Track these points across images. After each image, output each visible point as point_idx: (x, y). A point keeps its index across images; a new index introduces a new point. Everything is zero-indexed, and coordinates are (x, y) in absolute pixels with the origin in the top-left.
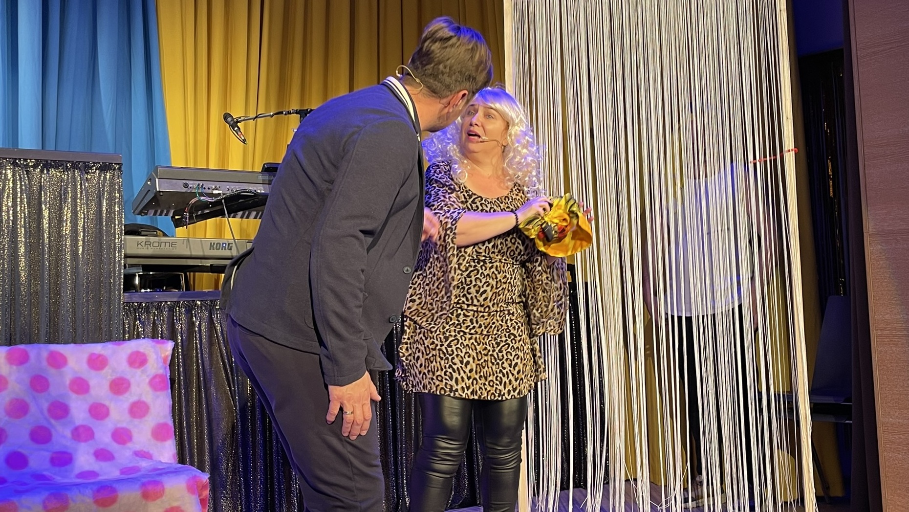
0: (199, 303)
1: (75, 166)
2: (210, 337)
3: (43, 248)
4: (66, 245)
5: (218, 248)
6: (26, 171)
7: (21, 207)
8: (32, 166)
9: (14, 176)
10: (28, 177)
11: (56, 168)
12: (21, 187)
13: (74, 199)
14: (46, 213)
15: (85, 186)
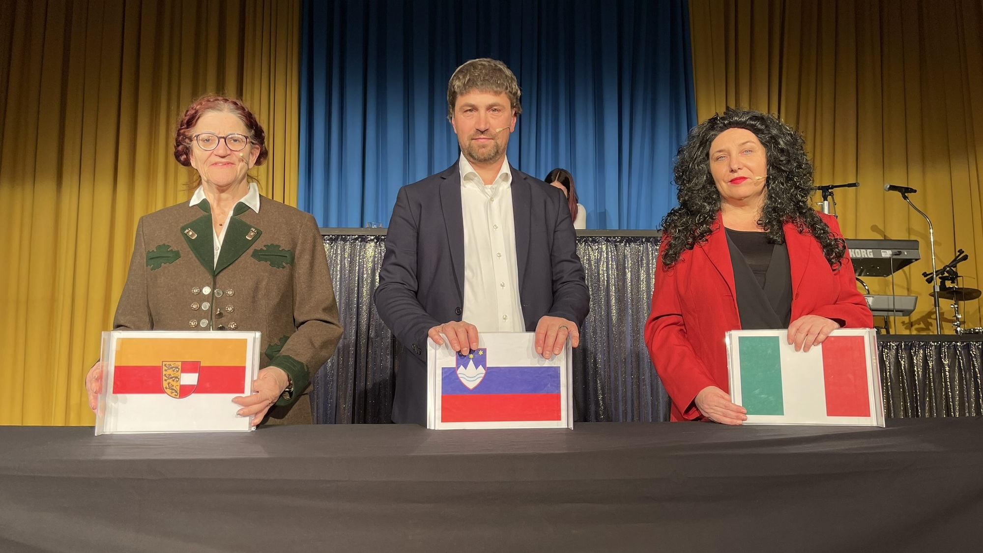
1: (648, 240)
3: (627, 300)
4: (643, 298)
6: (615, 245)
7: (612, 271)
8: (618, 242)
9: (607, 248)
10: (616, 249)
11: (635, 242)
12: (611, 257)
13: (648, 264)
14: (629, 275)
15: (655, 255)
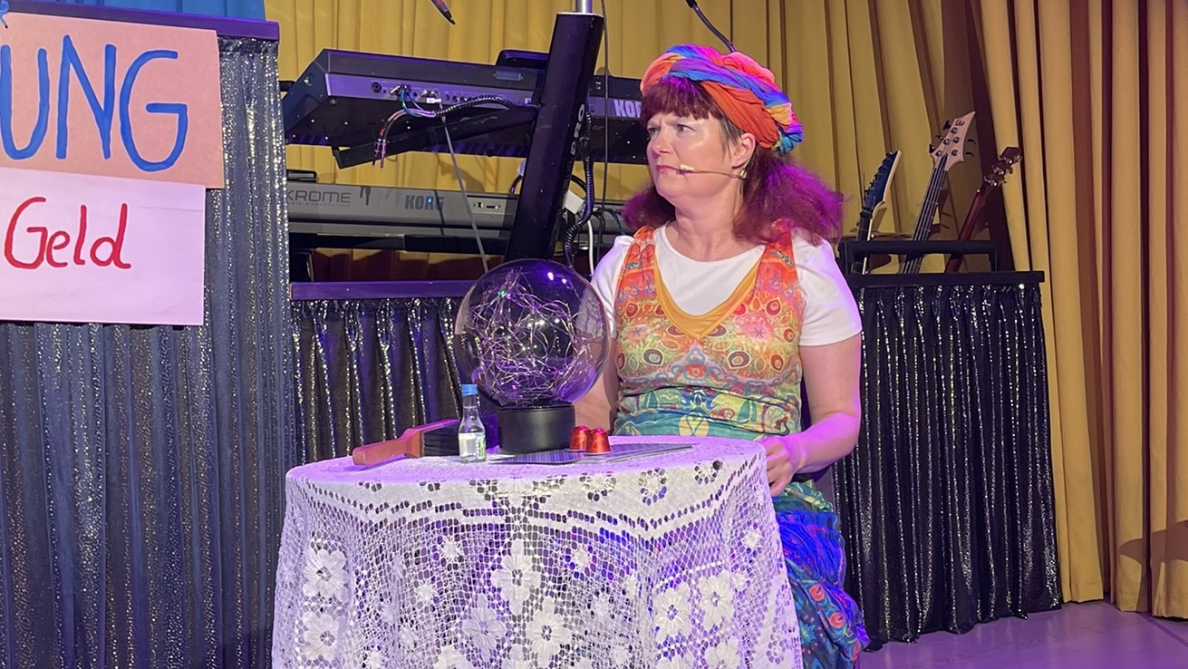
0: (417, 302)
2: (438, 362)
5: (419, 204)
